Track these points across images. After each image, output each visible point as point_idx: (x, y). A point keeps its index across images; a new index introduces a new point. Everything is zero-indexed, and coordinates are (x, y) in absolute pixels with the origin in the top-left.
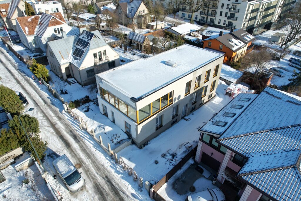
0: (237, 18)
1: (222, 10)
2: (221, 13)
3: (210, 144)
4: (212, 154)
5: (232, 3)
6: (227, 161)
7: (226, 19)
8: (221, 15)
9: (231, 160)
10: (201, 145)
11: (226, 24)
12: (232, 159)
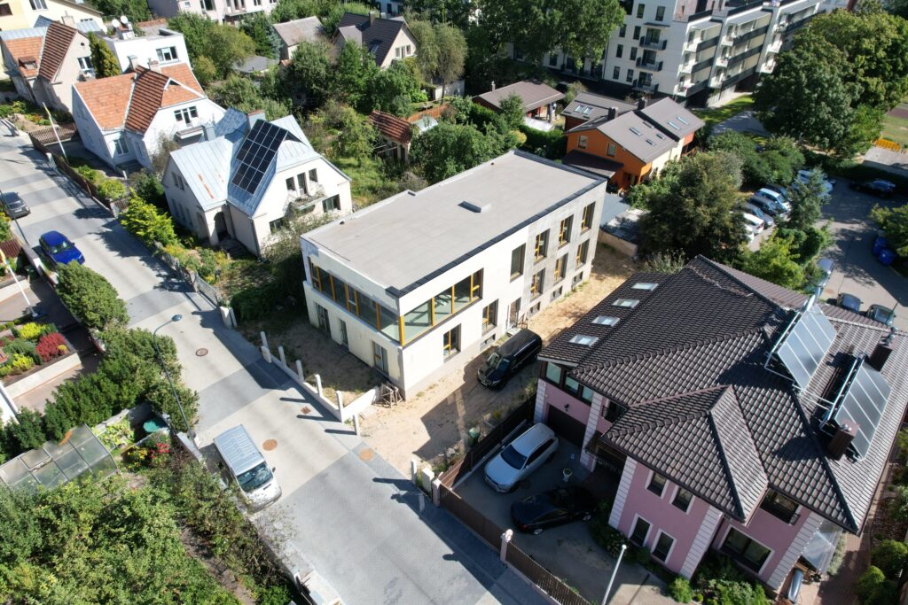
0: (661, 64)
1: (621, 41)
2: (620, 49)
3: (562, 386)
4: (567, 406)
5: (648, 24)
6: (597, 418)
7: (632, 65)
8: (619, 54)
9: (602, 415)
10: (544, 389)
11: (634, 79)
12: (605, 413)
